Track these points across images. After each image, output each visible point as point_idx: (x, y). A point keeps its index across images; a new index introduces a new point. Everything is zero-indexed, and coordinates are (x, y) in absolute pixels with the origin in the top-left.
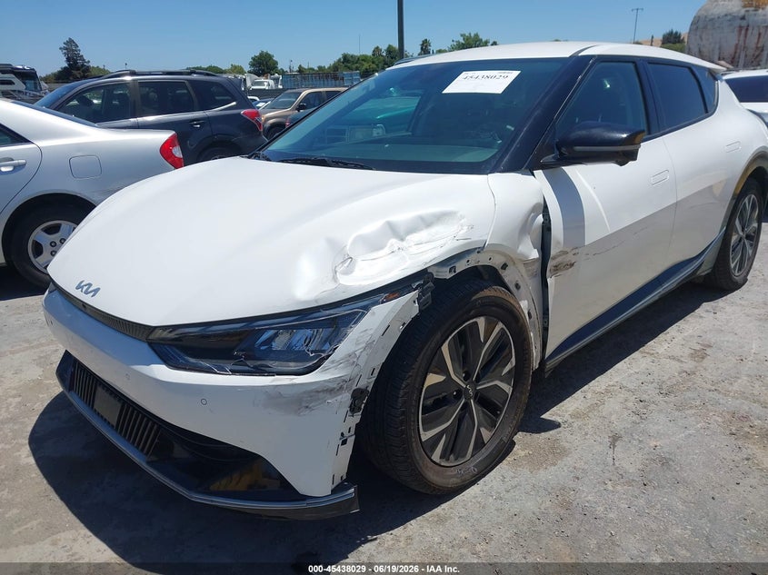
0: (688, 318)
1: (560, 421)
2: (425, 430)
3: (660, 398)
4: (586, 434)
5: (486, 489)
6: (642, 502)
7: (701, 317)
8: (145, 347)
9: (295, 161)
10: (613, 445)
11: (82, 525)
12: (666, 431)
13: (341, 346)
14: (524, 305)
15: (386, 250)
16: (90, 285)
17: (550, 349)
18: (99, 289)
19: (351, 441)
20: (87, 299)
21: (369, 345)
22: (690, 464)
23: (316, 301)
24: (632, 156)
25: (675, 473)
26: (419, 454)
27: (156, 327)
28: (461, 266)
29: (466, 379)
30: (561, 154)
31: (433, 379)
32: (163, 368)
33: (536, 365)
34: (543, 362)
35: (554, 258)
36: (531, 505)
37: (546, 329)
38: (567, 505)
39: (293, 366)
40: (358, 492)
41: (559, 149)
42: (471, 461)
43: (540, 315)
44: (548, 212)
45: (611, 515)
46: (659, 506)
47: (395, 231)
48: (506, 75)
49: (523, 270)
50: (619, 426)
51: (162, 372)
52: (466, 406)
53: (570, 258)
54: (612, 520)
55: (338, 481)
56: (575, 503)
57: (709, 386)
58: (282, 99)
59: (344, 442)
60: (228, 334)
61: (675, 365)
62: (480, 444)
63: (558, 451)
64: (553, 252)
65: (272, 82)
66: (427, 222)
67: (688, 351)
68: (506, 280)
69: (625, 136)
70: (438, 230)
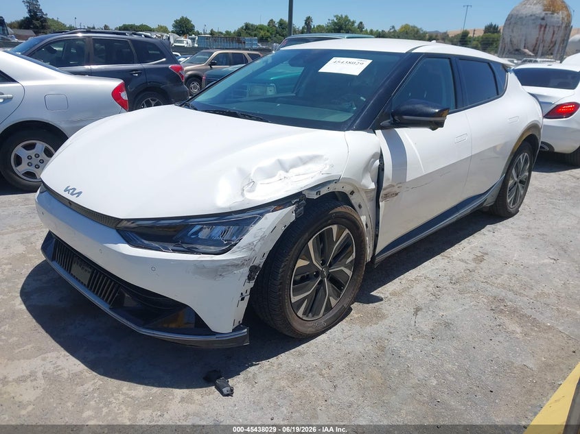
0: (475, 235)
1: (383, 297)
2: (294, 295)
3: (451, 285)
4: (399, 306)
5: (331, 336)
6: (429, 348)
7: (484, 234)
8: (114, 232)
9: (215, 112)
10: (416, 314)
11: (62, 349)
12: (450, 306)
13: (245, 237)
14: (363, 219)
15: (277, 178)
16: (74, 189)
17: (379, 249)
18: (81, 192)
19: (247, 299)
20: (73, 199)
21: (262, 238)
22: (463, 327)
23: (230, 208)
24: (441, 124)
25: (452, 332)
26: (289, 311)
27: (122, 220)
28: (324, 191)
29: (322, 264)
30: (394, 120)
31: (301, 263)
32: (127, 246)
33: (369, 259)
34: (373, 257)
35: (385, 189)
36: (359, 348)
37: (377, 236)
38: (382, 349)
39: (213, 249)
40: (249, 331)
41: (393, 117)
42: (322, 318)
43: (374, 226)
44: (383, 158)
45: (409, 356)
46: (439, 351)
47: (283, 166)
48: (362, 62)
49: (364, 195)
50: (421, 302)
51: (125, 249)
52: (322, 282)
53: (396, 189)
54: (409, 359)
55: (236, 324)
56: (387, 348)
57: (482, 280)
58: (198, 56)
59: (243, 299)
60: (169, 227)
61: (463, 265)
62: (329, 308)
63: (380, 315)
64: (385, 185)
65: (190, 41)
66: (304, 161)
67: (472, 256)
68: (353, 202)
69: (437, 111)
70: (311, 167)
